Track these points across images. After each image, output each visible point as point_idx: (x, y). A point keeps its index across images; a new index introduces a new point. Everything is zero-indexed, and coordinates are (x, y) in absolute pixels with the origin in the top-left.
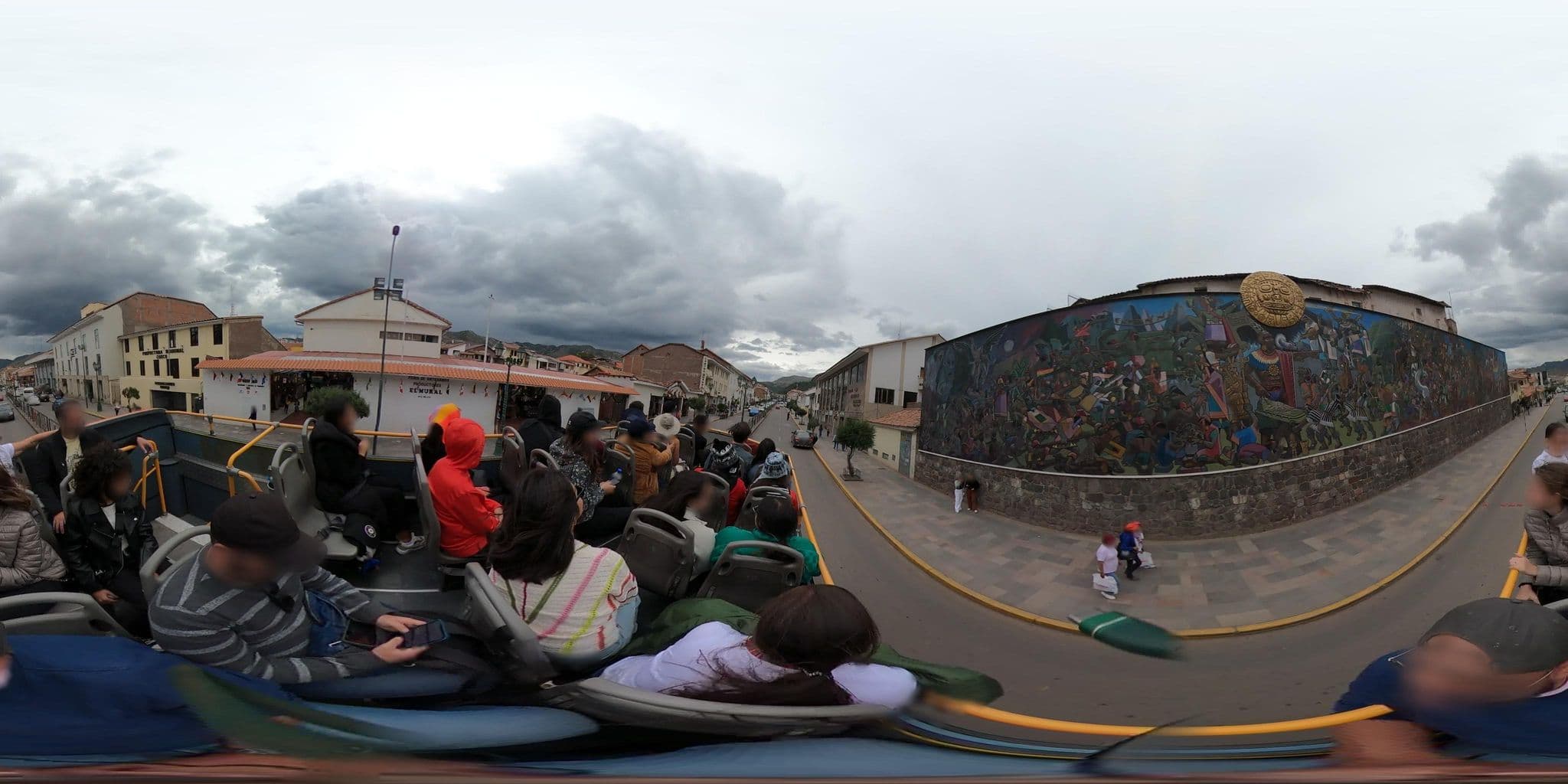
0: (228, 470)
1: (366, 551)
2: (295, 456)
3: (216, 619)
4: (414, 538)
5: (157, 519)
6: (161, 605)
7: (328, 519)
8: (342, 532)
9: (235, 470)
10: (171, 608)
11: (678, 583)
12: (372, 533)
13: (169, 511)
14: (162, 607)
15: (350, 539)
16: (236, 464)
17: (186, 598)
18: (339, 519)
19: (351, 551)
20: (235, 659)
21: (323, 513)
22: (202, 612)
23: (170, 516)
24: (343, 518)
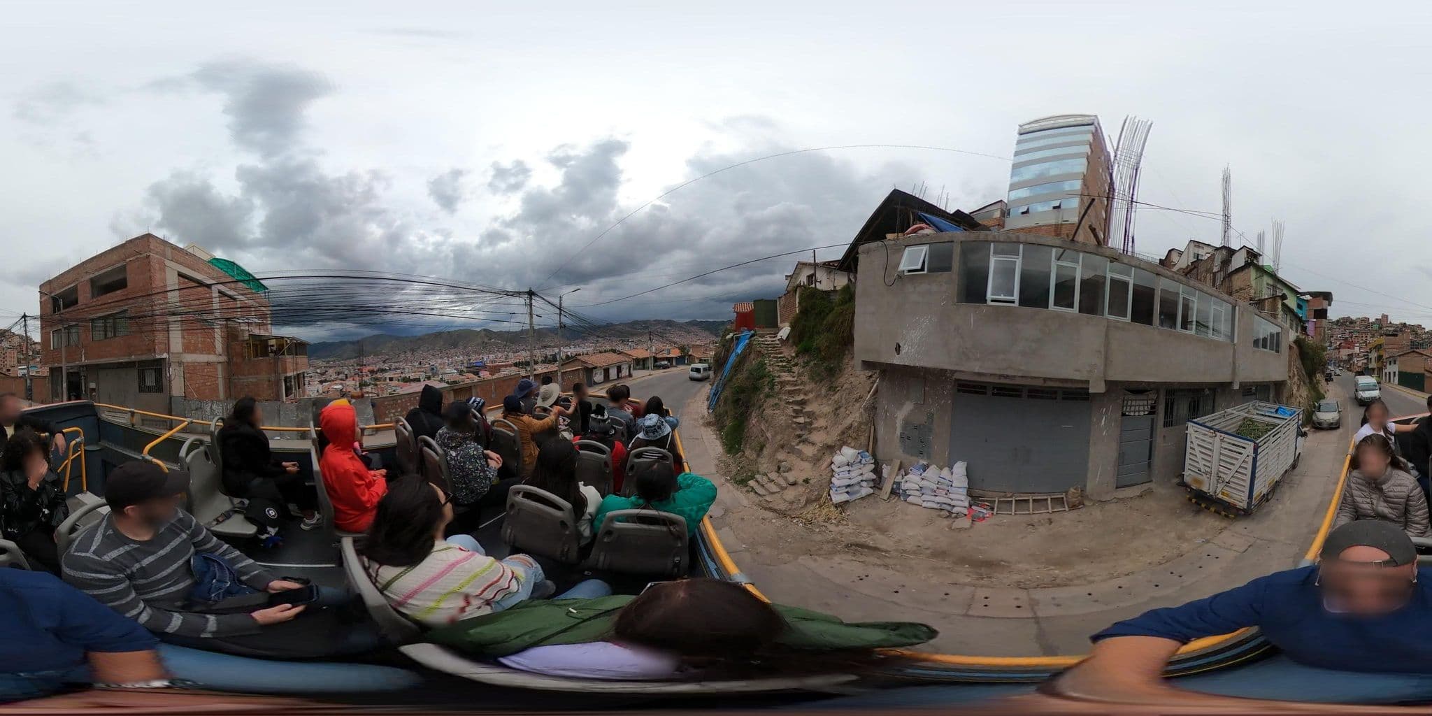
0: (143, 457)
1: (267, 530)
2: (202, 448)
3: (114, 566)
4: (317, 516)
5: (76, 496)
6: (75, 552)
7: (232, 503)
8: (244, 514)
9: (149, 458)
10: (83, 554)
11: (569, 550)
12: (274, 514)
13: (88, 489)
14: (76, 554)
15: (250, 519)
16: (150, 452)
17: (95, 547)
18: (242, 503)
19: (250, 529)
20: (123, 602)
21: (228, 497)
22: (107, 558)
23: (89, 494)
24: (246, 502)
